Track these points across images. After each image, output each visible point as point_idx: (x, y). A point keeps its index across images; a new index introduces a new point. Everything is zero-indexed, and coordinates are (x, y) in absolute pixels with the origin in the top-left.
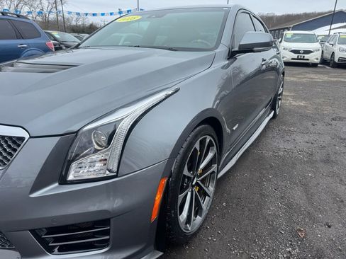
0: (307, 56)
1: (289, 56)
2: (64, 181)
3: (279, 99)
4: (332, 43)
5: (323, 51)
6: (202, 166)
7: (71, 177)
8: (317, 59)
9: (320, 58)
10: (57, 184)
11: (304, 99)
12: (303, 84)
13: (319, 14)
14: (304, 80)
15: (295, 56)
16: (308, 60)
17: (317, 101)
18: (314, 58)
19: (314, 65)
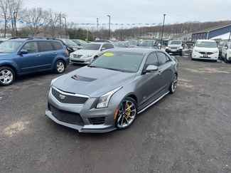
1: (199, 56)
2: (96, 108)
9: (217, 57)
10: (94, 108)
15: (202, 55)
16: (210, 58)
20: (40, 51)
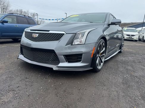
0: (133, 37)
1: (126, 37)
3: (123, 47)
4: (143, 32)
5: (139, 36)
6: (101, 52)
7: (73, 44)
8: (137, 38)
9: (138, 38)
10: (70, 45)
11: (132, 49)
12: (131, 46)
13: (138, 23)
14: (132, 45)
15: (128, 37)
16: (133, 38)
17: (137, 50)
18: (136, 38)
19: (136, 41)
20: (18, 23)
